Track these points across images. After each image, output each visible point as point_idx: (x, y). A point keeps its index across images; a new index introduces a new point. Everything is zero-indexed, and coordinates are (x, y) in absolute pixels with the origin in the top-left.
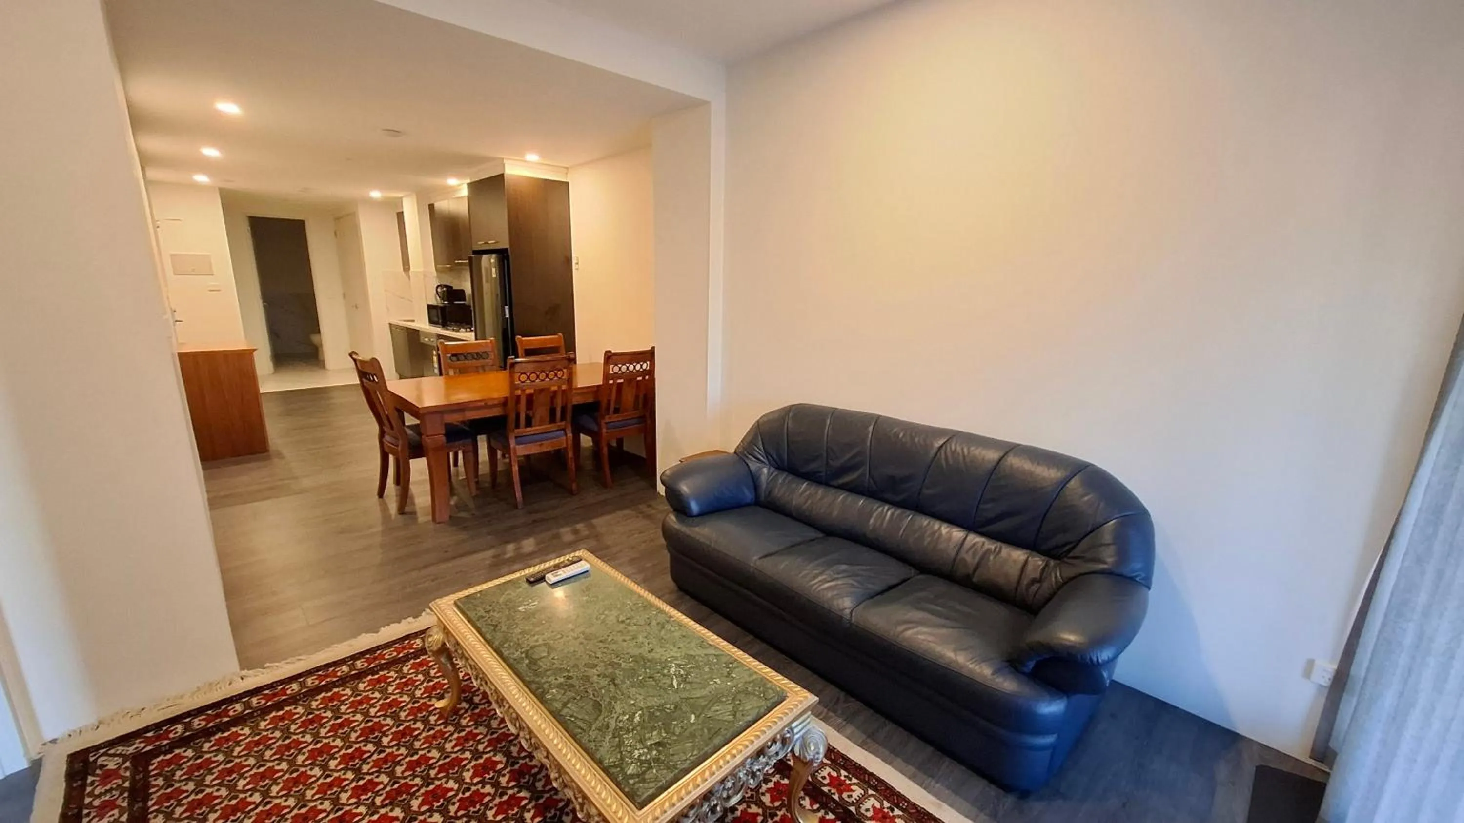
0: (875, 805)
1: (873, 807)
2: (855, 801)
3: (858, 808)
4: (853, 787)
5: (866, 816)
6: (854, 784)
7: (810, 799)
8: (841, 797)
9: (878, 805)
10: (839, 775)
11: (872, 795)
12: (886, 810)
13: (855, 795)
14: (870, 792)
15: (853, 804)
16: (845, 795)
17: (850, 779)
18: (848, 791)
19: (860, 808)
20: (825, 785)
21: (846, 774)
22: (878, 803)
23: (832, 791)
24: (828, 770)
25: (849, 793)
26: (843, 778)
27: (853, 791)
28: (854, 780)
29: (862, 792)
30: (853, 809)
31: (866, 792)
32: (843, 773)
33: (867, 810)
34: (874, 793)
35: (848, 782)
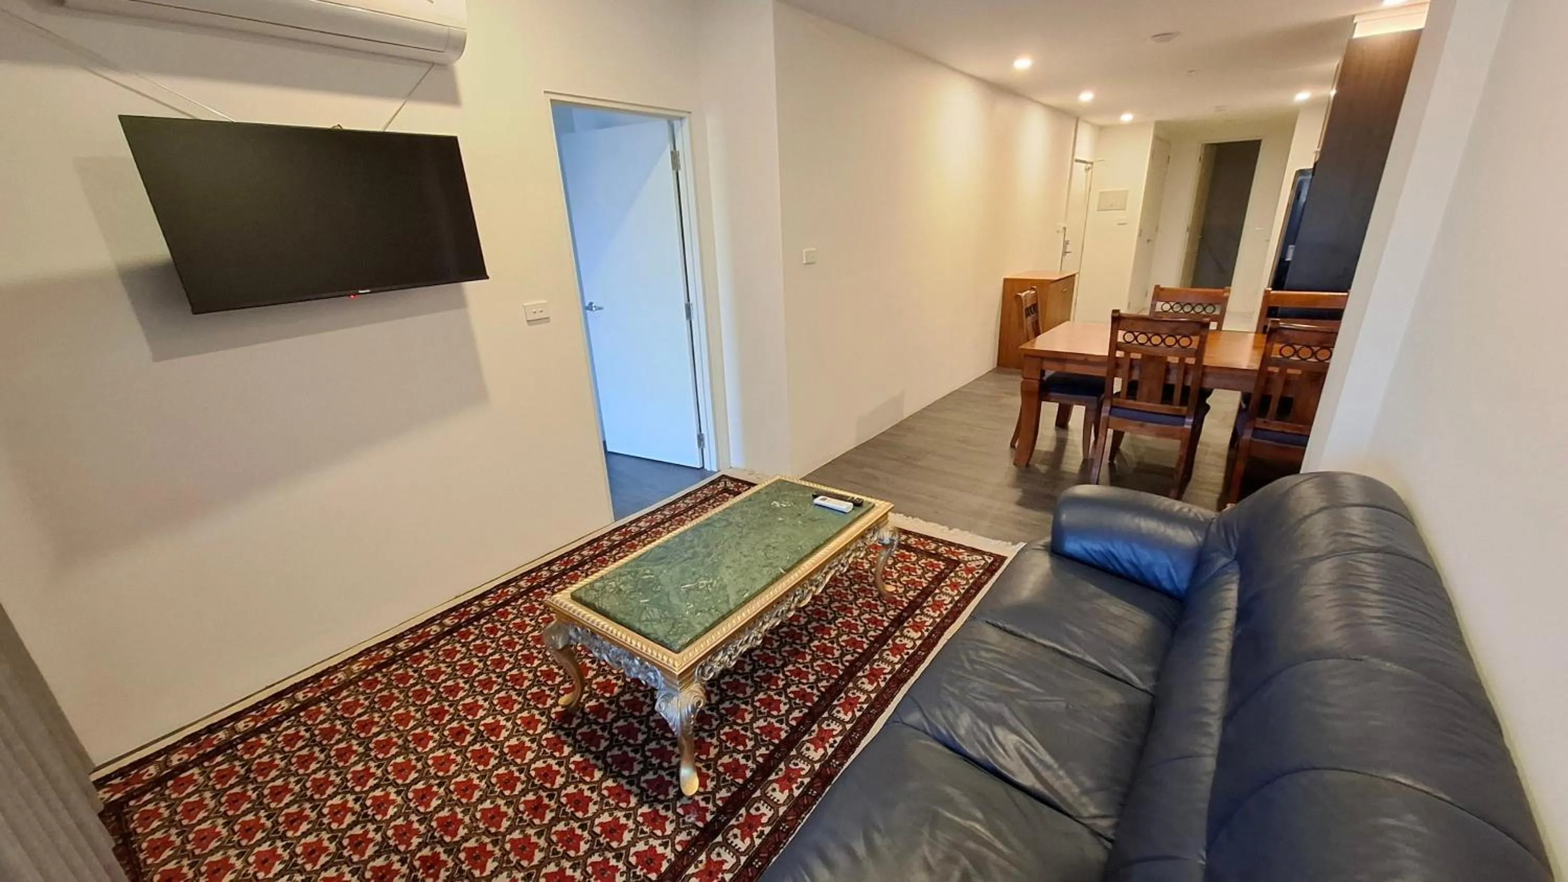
0: (726, 864)
1: (723, 862)
2: (729, 842)
3: (720, 845)
4: (748, 841)
5: (711, 853)
6: (752, 841)
7: (729, 797)
8: (733, 827)
9: (726, 867)
10: (763, 825)
11: (738, 861)
12: (720, 876)
13: (738, 842)
14: (743, 859)
15: (725, 839)
16: (736, 831)
17: (759, 837)
18: (742, 834)
19: (721, 847)
20: (748, 811)
21: (766, 833)
22: (728, 868)
23: (740, 818)
24: (770, 814)
25: (739, 835)
26: (760, 829)
27: (743, 840)
28: (758, 842)
29: (743, 850)
30: (719, 839)
31: (743, 854)
32: (767, 830)
33: (719, 855)
34: (742, 863)
35: (755, 834)
